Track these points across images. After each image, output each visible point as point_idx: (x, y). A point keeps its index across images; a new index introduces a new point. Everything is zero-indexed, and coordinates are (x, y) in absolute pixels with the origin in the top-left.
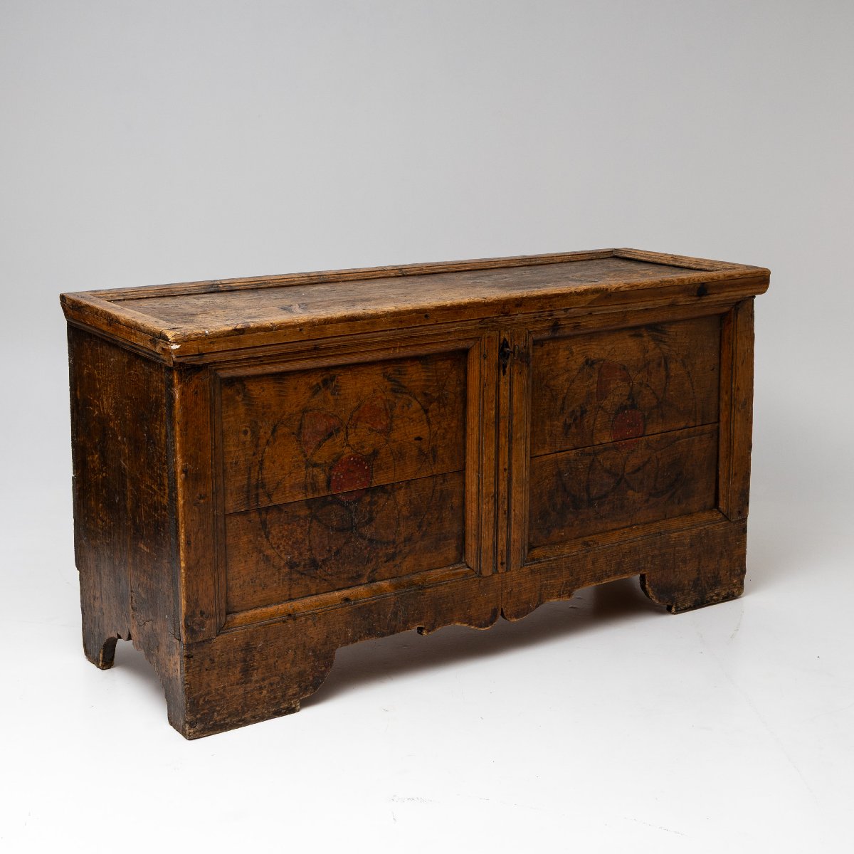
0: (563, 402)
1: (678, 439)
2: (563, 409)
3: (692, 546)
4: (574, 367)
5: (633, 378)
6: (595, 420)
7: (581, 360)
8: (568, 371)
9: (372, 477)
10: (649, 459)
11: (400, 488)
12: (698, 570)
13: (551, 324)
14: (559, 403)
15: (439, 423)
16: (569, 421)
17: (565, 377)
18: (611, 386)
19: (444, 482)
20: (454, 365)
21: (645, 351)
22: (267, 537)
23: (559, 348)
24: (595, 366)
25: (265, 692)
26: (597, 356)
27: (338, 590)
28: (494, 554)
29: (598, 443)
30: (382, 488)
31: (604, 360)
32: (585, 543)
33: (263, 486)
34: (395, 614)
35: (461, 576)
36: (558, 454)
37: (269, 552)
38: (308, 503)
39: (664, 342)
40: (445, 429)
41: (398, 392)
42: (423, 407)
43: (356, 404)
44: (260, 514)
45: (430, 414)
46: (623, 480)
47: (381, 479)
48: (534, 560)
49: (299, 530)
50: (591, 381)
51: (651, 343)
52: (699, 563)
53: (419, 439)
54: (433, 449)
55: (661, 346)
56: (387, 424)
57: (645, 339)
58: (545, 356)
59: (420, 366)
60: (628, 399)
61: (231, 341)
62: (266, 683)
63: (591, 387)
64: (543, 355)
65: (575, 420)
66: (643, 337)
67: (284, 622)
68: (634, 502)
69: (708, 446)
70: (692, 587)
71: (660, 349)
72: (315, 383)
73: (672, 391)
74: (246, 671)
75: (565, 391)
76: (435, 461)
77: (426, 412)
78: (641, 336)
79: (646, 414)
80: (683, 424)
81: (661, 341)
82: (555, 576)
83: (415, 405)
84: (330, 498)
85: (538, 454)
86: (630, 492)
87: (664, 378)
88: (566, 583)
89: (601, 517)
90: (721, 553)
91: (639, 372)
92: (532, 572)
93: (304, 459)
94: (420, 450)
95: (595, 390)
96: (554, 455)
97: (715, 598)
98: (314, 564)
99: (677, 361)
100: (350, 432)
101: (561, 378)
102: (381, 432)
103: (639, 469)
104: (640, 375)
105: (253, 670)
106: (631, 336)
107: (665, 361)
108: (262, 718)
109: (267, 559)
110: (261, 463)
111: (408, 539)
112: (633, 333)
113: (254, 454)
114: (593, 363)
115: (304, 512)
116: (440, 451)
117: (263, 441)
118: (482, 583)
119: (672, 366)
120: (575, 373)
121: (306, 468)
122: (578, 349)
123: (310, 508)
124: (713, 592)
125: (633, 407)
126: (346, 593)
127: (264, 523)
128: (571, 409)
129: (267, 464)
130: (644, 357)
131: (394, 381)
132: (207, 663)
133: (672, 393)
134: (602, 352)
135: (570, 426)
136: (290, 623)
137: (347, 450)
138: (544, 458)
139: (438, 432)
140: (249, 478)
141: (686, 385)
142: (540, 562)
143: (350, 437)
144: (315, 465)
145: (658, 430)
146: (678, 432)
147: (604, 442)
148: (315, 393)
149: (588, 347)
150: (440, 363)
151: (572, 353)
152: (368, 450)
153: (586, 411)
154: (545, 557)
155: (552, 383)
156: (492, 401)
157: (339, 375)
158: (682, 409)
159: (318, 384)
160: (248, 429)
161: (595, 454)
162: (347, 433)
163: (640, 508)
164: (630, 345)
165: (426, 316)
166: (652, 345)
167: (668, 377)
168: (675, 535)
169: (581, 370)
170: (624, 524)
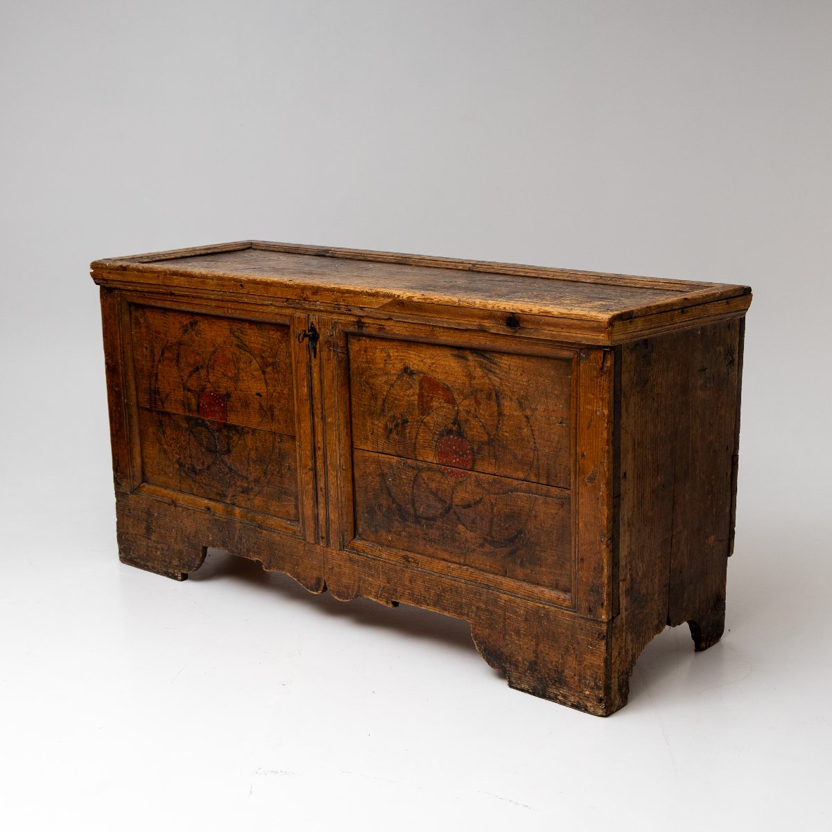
0: (383, 404)
1: (516, 490)
2: (383, 410)
3: (526, 620)
4: (393, 372)
5: (458, 402)
6: (417, 433)
7: (400, 366)
8: (386, 374)
9: (227, 416)
10: (481, 499)
11: (248, 432)
12: (535, 652)
13: (355, 320)
14: (380, 403)
15: (274, 386)
16: (391, 426)
17: (384, 379)
18: (434, 403)
19: (281, 441)
20: (283, 337)
21: (470, 376)
22: (164, 435)
23: (376, 348)
24: (415, 377)
25: (159, 553)
26: (416, 367)
27: (210, 499)
28: (315, 524)
29: (421, 459)
30: (235, 428)
31: (424, 374)
32: (406, 558)
33: (159, 394)
34: (240, 538)
35: (290, 532)
36: (380, 455)
37: (166, 447)
38: (188, 419)
39: (494, 373)
40: (279, 393)
41: (241, 348)
42: (261, 368)
43: (212, 349)
44: (158, 414)
45: (267, 376)
46: (452, 510)
47: (233, 419)
48: (354, 549)
49: (182, 438)
50: (412, 391)
51: (478, 369)
52: (537, 645)
53: (258, 394)
54: (270, 408)
55: (491, 376)
56: (235, 373)
57: (469, 363)
58: (363, 352)
59: (256, 330)
60: (454, 424)
61: (119, 274)
62: (159, 546)
63: (412, 398)
64: (360, 350)
65: (396, 426)
66: (467, 360)
67: (169, 505)
68: (466, 540)
69: (556, 514)
70: (528, 669)
71: (490, 379)
72: (185, 323)
73: (507, 432)
74: (149, 530)
75: (385, 393)
76: (272, 419)
77: (264, 373)
78: (465, 358)
79: (475, 448)
80: (522, 476)
81: (491, 371)
82: (372, 575)
83: (255, 365)
84: (200, 421)
85: (361, 447)
86: (461, 527)
87: (496, 414)
88: (383, 588)
89: (431, 540)
90: (567, 649)
91: (465, 399)
92: (351, 560)
93: (182, 382)
94: (261, 406)
95: (416, 402)
96: (376, 455)
97: (560, 697)
98: (194, 470)
99: (511, 399)
100: (210, 371)
101: (380, 379)
102: (231, 378)
103: (469, 506)
104: (467, 402)
105: (153, 531)
106: (453, 355)
107: (496, 395)
108: (158, 572)
109: (165, 452)
110: (156, 375)
111: (257, 481)
112: (456, 352)
113: (152, 367)
114: (412, 373)
115: (185, 425)
116: (276, 413)
117: (157, 358)
118: (307, 548)
119: (506, 403)
120: (395, 378)
121: (184, 389)
122: (396, 354)
123: (188, 423)
124: (557, 689)
125: (460, 434)
126: (211, 504)
127: (160, 422)
128: (391, 413)
129: (160, 377)
130: (470, 383)
131: (238, 338)
132: (127, 512)
133: (507, 434)
134: (422, 364)
135: (391, 431)
136: (173, 508)
137: (209, 385)
138: (367, 454)
139: (274, 394)
140: (150, 384)
141: (525, 430)
142: (358, 554)
143: (210, 376)
144: (189, 390)
145: (489, 470)
146: (515, 482)
147: (427, 460)
148: (186, 331)
149: (406, 354)
150: (272, 332)
151: (389, 356)
152: (222, 391)
153: (406, 421)
154: (364, 552)
155: (371, 381)
156: (304, 379)
157: (200, 321)
158: (520, 457)
159: (187, 324)
160: (148, 346)
161: (420, 470)
162: (208, 371)
163: (474, 550)
164: (453, 365)
165: (241, 285)
166: (479, 372)
167: (500, 414)
168: (505, 597)
169: (400, 377)
170: (456, 559)
